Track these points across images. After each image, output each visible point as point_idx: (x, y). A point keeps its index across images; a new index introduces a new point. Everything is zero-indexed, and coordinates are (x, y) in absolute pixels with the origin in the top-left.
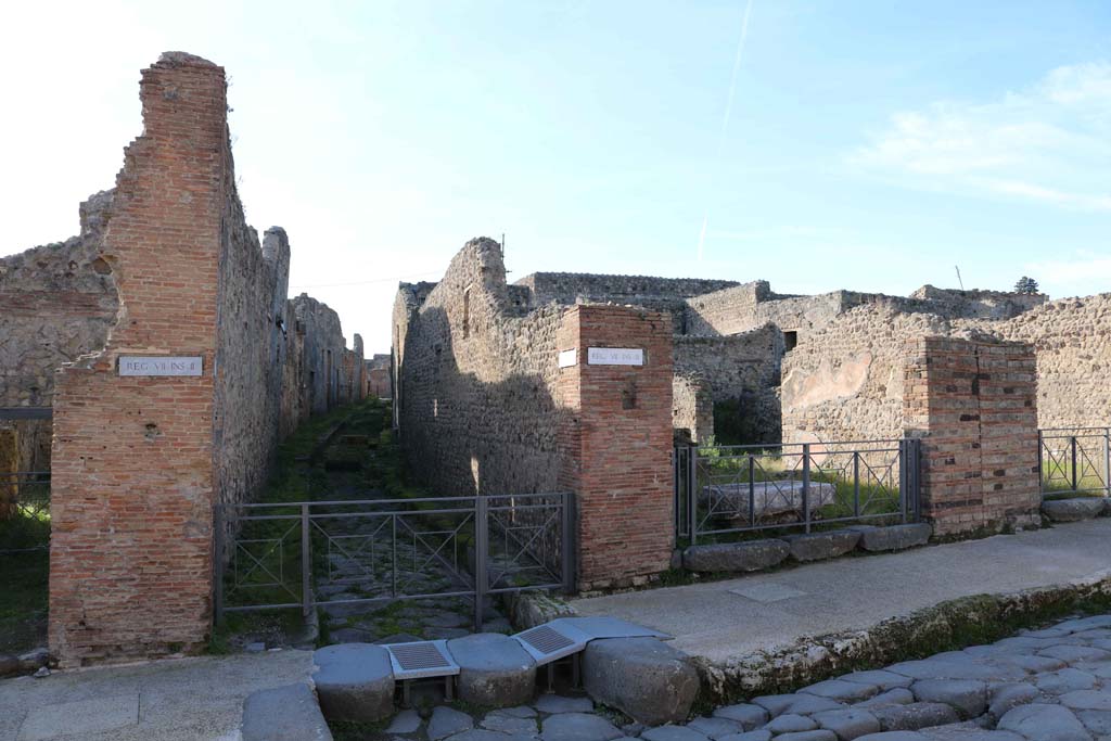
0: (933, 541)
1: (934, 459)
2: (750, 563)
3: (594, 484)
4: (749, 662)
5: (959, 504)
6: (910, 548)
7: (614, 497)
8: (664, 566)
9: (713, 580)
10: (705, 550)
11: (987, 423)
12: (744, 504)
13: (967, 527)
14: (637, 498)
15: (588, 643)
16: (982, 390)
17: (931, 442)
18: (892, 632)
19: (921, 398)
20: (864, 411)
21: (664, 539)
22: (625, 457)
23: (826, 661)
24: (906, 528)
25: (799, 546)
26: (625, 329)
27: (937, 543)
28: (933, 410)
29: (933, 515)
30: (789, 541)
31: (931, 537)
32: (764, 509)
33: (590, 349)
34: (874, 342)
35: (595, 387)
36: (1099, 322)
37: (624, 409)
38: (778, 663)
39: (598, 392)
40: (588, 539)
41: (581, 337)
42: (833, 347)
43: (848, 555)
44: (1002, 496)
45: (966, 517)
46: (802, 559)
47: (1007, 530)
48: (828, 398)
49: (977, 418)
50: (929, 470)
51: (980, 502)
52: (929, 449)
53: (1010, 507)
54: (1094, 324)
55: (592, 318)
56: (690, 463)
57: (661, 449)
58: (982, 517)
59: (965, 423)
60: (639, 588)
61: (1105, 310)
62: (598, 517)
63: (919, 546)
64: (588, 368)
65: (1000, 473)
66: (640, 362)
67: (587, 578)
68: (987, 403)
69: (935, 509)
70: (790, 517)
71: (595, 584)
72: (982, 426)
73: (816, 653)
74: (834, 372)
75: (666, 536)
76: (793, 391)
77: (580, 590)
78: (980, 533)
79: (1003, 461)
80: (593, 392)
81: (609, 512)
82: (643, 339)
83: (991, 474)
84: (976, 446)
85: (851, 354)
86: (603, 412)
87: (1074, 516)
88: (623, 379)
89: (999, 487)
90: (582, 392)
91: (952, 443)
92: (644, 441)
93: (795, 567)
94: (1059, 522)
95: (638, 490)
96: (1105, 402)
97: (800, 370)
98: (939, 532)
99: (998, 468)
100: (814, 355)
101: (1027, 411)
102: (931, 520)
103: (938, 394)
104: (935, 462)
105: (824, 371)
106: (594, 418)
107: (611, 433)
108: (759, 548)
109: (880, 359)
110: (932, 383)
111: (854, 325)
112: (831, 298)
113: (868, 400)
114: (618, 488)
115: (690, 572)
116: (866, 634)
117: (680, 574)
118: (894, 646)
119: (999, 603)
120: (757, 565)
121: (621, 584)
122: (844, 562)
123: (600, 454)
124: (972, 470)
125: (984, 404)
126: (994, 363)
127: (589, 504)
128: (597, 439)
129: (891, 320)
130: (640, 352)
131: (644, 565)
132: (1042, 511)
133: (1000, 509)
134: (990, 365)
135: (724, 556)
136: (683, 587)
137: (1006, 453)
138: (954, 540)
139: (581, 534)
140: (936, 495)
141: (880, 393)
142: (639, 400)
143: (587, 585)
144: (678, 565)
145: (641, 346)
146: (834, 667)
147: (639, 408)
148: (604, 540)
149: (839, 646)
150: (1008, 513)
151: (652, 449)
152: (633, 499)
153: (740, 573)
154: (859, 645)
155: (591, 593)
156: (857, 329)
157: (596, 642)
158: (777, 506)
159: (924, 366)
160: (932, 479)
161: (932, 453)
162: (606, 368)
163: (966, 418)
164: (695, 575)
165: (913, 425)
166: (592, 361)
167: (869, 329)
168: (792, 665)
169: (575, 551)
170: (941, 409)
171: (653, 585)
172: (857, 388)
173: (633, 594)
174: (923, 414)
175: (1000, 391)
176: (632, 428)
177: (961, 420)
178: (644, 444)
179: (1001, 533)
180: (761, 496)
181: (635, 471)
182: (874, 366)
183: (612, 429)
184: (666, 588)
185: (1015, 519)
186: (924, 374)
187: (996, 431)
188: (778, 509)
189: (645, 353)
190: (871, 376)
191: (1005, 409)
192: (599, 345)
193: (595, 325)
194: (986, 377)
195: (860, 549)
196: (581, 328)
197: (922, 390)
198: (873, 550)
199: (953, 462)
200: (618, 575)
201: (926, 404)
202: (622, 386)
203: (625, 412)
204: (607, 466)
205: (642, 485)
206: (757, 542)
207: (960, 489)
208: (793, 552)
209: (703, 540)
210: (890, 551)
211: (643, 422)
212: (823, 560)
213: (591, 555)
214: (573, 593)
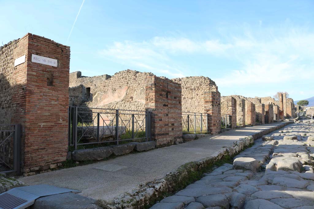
0: (156, 147)
1: (156, 119)
2: (99, 157)
3: (32, 120)
4: (125, 199)
5: (163, 134)
6: (150, 150)
7: (42, 126)
8: (64, 159)
9: (85, 165)
10: (82, 151)
11: (170, 108)
12: (95, 133)
13: (165, 142)
14: (52, 128)
15: (35, 200)
16: (169, 96)
17: (156, 113)
18: (172, 179)
19: (153, 97)
20: (125, 106)
21: (64, 147)
22: (47, 108)
23: (154, 195)
24: (149, 143)
25: (116, 149)
26: (50, 49)
27: (157, 148)
28: (156, 101)
29: (156, 138)
30: (112, 147)
31: (156, 146)
32: (103, 135)
33: (32, 55)
34: (129, 82)
35: (35, 73)
36: (185, 85)
37: (48, 85)
38: (137, 198)
39: (36, 76)
40: (28, 147)
41: (29, 48)
42: (113, 84)
43: (131, 153)
44: (174, 132)
45: (165, 139)
46: (117, 154)
47: (175, 144)
48: (111, 102)
49: (167, 106)
50: (155, 122)
51: (168, 134)
52: (155, 115)
53: (175, 136)
54: (184, 85)
55: (35, 40)
56: (75, 114)
57: (63, 106)
58: (169, 139)
59: (164, 107)
60: (53, 170)
61: (187, 82)
62: (34, 136)
63: (152, 149)
64: (31, 63)
65: (173, 125)
66: (56, 65)
67: (27, 166)
68: (170, 101)
69: (156, 136)
70: (111, 138)
71: (32, 169)
72: (169, 109)
73: (150, 191)
74: (113, 93)
75: (65, 145)
76: (97, 100)
77: (23, 173)
78: (168, 144)
79: (174, 120)
80: (33, 75)
81: (40, 134)
82: (58, 55)
83: (171, 125)
84: (167, 115)
85: (120, 87)
86: (38, 86)
87: (190, 139)
88: (48, 72)
89: (173, 129)
90: (28, 75)
91: (161, 113)
92: (56, 101)
93: (115, 158)
94: (187, 141)
95: (53, 124)
96: (187, 108)
97: (100, 93)
98: (158, 144)
99: (172, 123)
100: (106, 87)
101: (179, 105)
102: (155, 140)
103: (158, 96)
104: (157, 120)
105: (110, 93)
106: (33, 88)
107: (41, 96)
108: (102, 150)
109: (131, 88)
110: (156, 92)
111: (121, 77)
112: (103, 77)
113: (126, 102)
114: (43, 122)
115: (75, 161)
116: (163, 180)
117: (71, 162)
118: (174, 184)
119: (197, 164)
120: (101, 157)
121: (45, 168)
122: (131, 155)
123: (35, 105)
124: (166, 123)
125: (169, 101)
126: (172, 88)
127: (29, 129)
128: (34, 98)
129: (136, 75)
130: (56, 61)
131: (55, 159)
132: (183, 137)
133: (173, 137)
134: (171, 89)
135: (89, 154)
136: (73, 168)
137: (174, 118)
138: (162, 147)
139: (25, 144)
140: (157, 131)
141: (131, 99)
142: (55, 82)
143: (28, 170)
144: (70, 158)
145: (56, 58)
146: (157, 196)
147: (54, 86)
148: (36, 147)
149: (157, 187)
150: (175, 138)
151: (60, 106)
152: (50, 128)
153: (95, 161)
154: (164, 186)
155: (29, 173)
156: (123, 78)
157: (41, 199)
158: (107, 134)
159: (153, 86)
160: (156, 126)
161: (156, 116)
162: (39, 65)
163: (165, 105)
164: (77, 163)
165: (149, 107)
166: (33, 60)
167: (127, 78)
168: (143, 198)
169: (21, 152)
170: (158, 102)
171: (59, 168)
172: (122, 98)
173: (50, 173)
174: (153, 103)
175: (173, 98)
176: (51, 95)
177: (164, 106)
178: (56, 103)
179: (174, 144)
180: (102, 130)
181: (52, 115)
182: (128, 91)
183: (42, 94)
184: (65, 169)
185: (177, 140)
186: (154, 89)
187: (172, 111)
188: (107, 135)
189: (58, 62)
190: (128, 94)
191: (174, 104)
192: (37, 54)
193: (36, 44)
194: (170, 92)
195: (135, 151)
196: (29, 44)
197: (152, 94)
198: (140, 151)
199: (161, 120)
200: (43, 164)
201: (154, 99)
202: (47, 75)
203: (48, 87)
204: (39, 112)
205: (55, 122)
206: (101, 148)
207: (163, 129)
208: (114, 152)
209: (80, 148)
210: (145, 151)
211: (56, 93)
212: (124, 155)
213: (30, 155)
214: (20, 174)
